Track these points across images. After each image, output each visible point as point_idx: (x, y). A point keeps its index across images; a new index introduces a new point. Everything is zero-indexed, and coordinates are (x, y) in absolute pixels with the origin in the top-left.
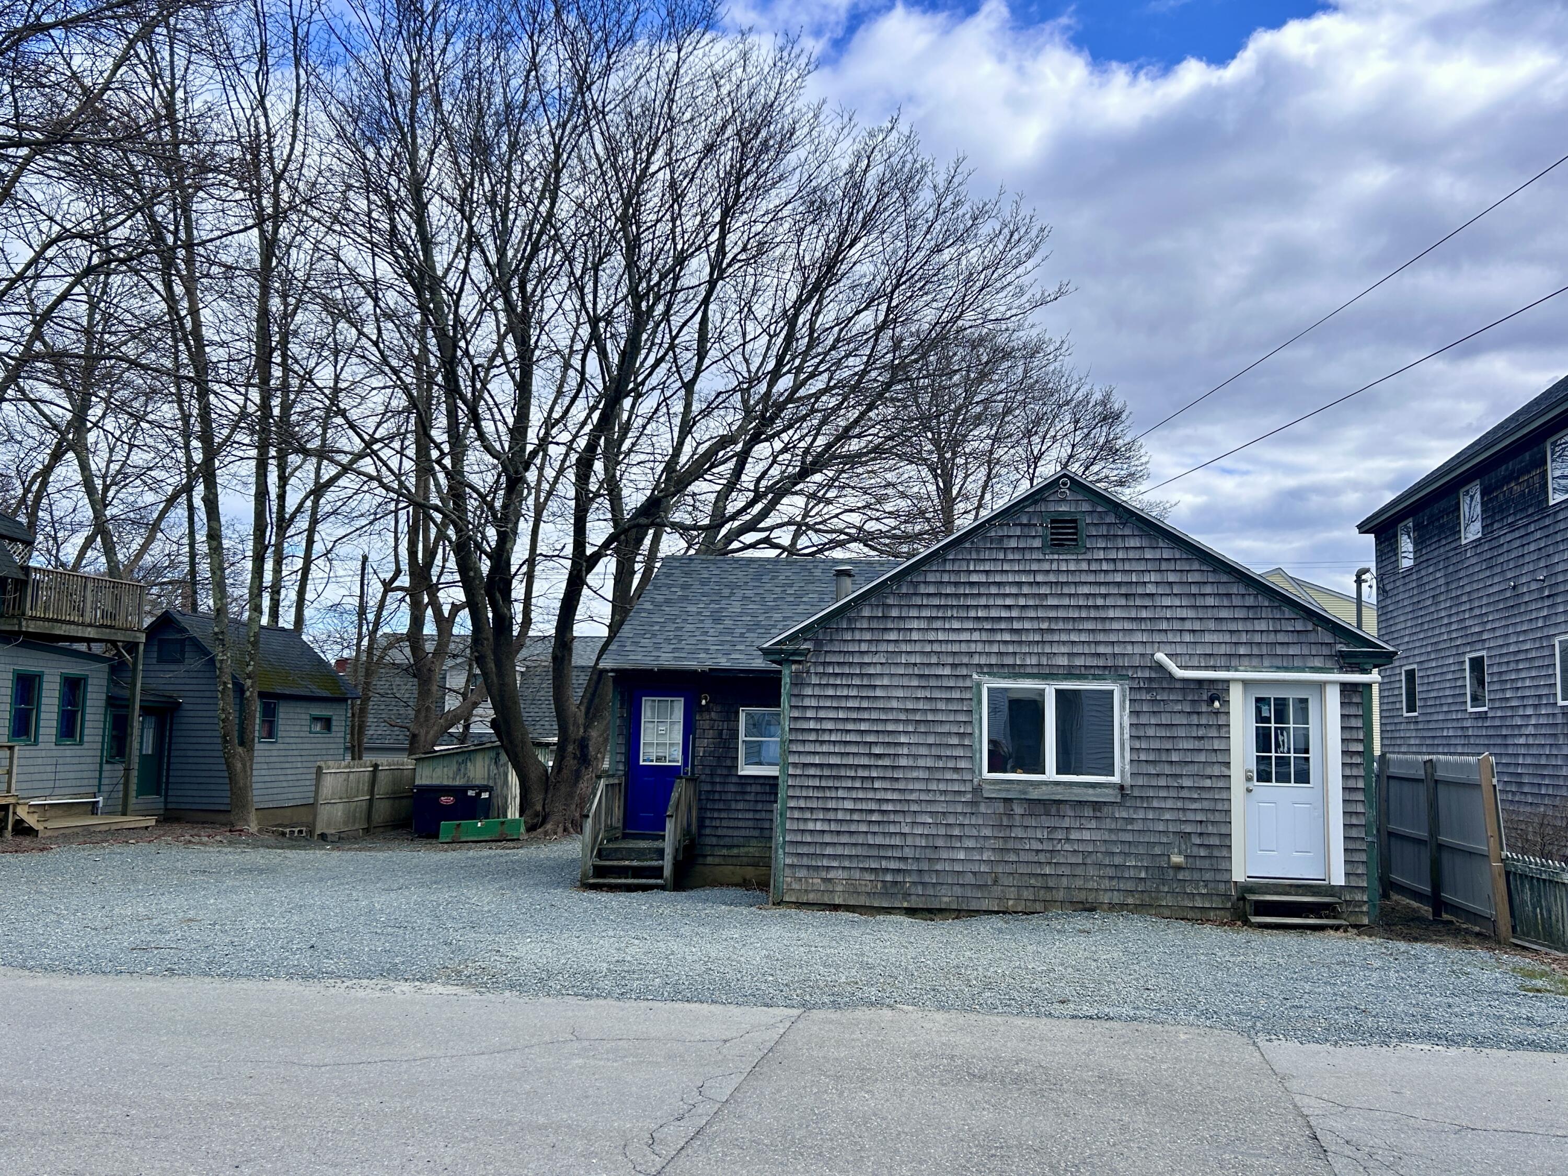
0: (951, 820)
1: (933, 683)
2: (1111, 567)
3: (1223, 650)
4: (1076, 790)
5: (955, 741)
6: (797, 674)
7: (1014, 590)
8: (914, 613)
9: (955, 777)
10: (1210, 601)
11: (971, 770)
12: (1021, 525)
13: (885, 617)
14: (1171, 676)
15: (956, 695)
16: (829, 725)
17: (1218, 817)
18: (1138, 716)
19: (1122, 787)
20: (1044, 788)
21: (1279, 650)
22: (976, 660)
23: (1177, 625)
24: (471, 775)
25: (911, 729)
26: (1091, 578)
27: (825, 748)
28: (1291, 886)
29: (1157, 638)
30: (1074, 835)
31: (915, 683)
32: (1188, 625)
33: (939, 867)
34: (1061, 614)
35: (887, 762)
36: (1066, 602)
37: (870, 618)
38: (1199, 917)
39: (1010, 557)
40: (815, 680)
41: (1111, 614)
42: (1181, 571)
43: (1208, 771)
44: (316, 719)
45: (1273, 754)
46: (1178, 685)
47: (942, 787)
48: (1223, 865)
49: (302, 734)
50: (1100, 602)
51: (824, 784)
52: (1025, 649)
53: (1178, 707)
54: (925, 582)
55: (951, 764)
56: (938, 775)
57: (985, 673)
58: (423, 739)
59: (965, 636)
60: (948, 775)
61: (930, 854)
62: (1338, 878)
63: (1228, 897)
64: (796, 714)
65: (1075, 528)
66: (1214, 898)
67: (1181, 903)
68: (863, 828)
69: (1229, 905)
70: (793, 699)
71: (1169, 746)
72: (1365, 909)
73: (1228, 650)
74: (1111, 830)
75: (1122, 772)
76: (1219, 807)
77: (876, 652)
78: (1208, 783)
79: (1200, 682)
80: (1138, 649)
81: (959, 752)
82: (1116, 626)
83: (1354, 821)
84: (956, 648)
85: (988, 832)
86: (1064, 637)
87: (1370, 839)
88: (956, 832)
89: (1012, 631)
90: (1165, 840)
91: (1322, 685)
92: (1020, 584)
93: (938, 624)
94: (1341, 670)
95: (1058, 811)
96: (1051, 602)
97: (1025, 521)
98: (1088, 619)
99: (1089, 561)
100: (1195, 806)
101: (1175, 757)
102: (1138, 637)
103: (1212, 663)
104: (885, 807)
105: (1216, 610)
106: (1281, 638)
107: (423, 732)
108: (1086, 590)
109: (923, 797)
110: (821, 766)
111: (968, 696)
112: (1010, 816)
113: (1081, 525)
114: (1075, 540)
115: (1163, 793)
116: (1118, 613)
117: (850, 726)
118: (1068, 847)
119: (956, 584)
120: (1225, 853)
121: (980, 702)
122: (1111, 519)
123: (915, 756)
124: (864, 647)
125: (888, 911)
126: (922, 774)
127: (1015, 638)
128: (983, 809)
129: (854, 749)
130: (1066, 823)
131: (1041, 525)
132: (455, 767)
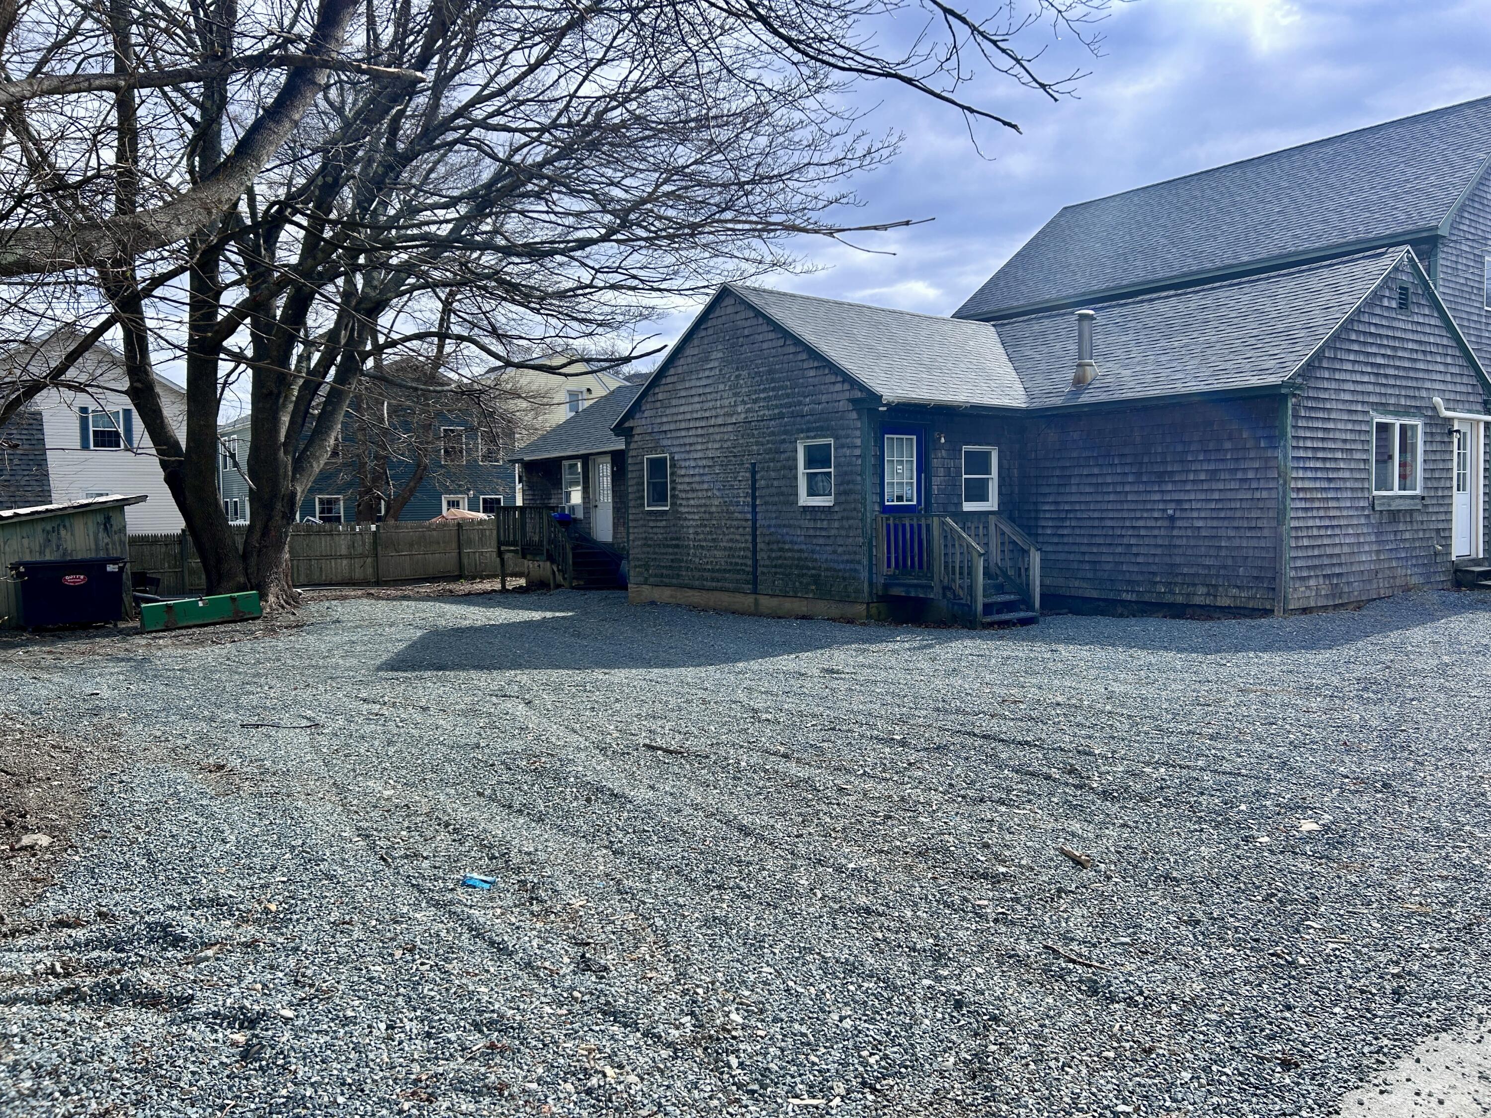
0: (1360, 531)
1: (1354, 417)
2: (1419, 328)
3: (1452, 396)
4: (1405, 502)
5: (1361, 466)
6: (1294, 406)
7: (1386, 342)
8: (1346, 356)
9: (1362, 495)
11: (1369, 489)
12: (1389, 288)
13: (1335, 359)
14: (1439, 415)
15: (1363, 427)
16: (1309, 454)
17: (1448, 517)
18: (1426, 445)
19: (1423, 498)
20: (1396, 501)
21: (1468, 398)
22: (1371, 399)
23: (1440, 377)
25: (1344, 456)
26: (1412, 337)
29: (1433, 386)
30: (1403, 536)
31: (1346, 417)
32: (1443, 377)
33: (1355, 568)
34: (1401, 363)
35: (1334, 485)
36: (1404, 354)
39: (1385, 314)
40: (1304, 413)
41: (1418, 365)
43: (1446, 485)
45: (1461, 472)
46: (1440, 421)
47: (1356, 504)
48: (1450, 550)
50: (1414, 356)
52: (1389, 391)
53: (1439, 438)
54: (1353, 330)
55: (1360, 485)
56: (1355, 495)
57: (1375, 410)
59: (1366, 379)
60: (1359, 494)
61: (1351, 559)
62: (1481, 554)
64: (1294, 443)
65: (1407, 294)
66: (1448, 572)
67: (1437, 580)
68: (1324, 541)
69: (1451, 577)
70: (1293, 430)
71: (1435, 467)
73: (1455, 396)
74: (1415, 531)
75: (1421, 486)
76: (1448, 510)
77: (1330, 389)
78: (1446, 493)
79: (1447, 419)
80: (1427, 394)
81: (1364, 475)
82: (1420, 375)
83: (1486, 515)
84: (1362, 388)
85: (1373, 538)
86: (1403, 383)
88: (1362, 540)
89: (1385, 375)
90: (1433, 535)
92: (1388, 337)
93: (1357, 367)
94: (1484, 412)
95: (1398, 518)
96: (1399, 353)
97: (1390, 285)
98: (1411, 368)
99: (1411, 322)
100: (1442, 509)
101: (1436, 475)
102: (1429, 385)
103: (1451, 406)
104: (1333, 523)
105: (1451, 367)
106: (1470, 389)
108: (1410, 346)
109: (1349, 513)
110: (1305, 489)
111: (1367, 428)
112: (1383, 524)
114: (1407, 304)
115: (1432, 502)
116: (1421, 365)
117: (1318, 455)
118: (1401, 546)
119: (1365, 334)
120: (1450, 542)
121: (1372, 433)
122: (1420, 290)
123: (1346, 479)
124: (1325, 384)
126: (1349, 494)
127: (1386, 382)
128: (1373, 519)
129: (1320, 475)
130: (1401, 527)
131: (1396, 289)
132: (40, 537)
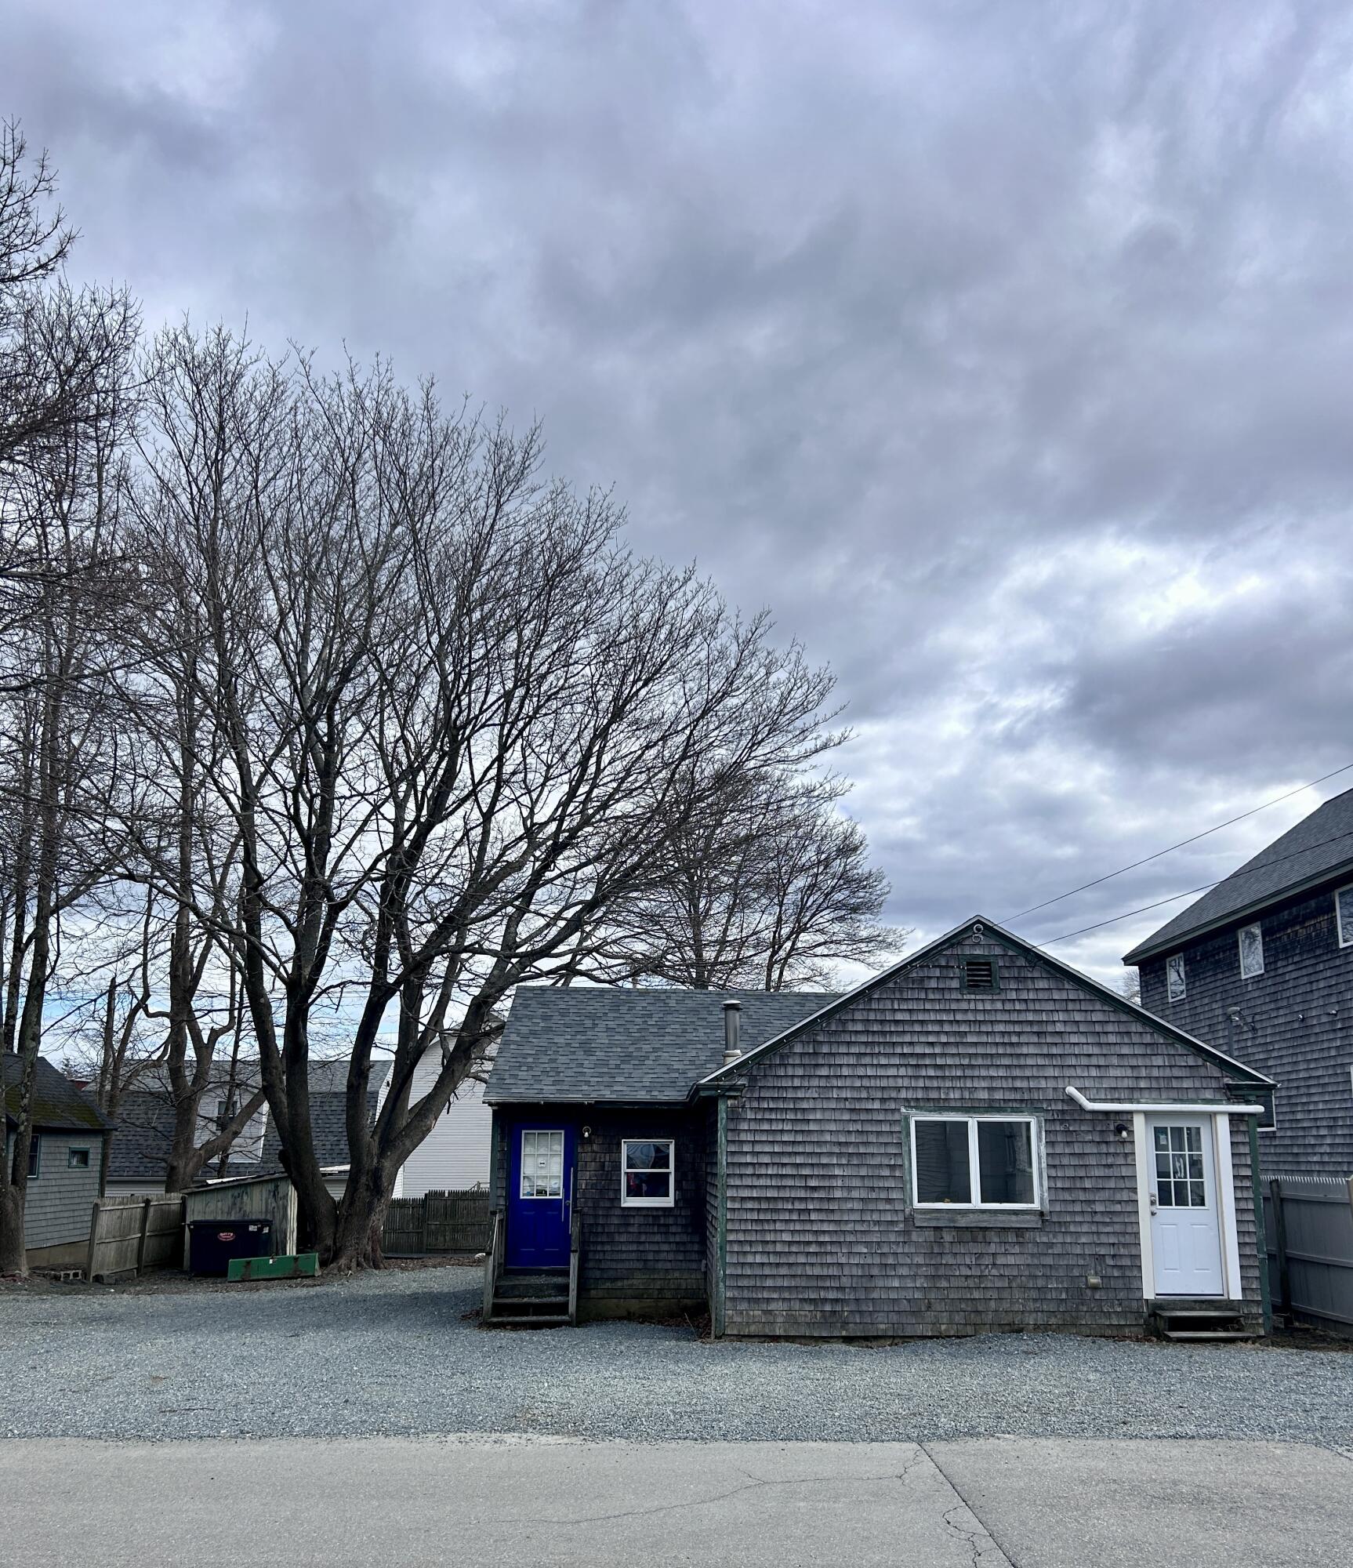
0: (885, 1250)
1: (863, 1117)
2: (1023, 1007)
3: (1126, 1083)
4: (1001, 1217)
5: (886, 1172)
6: (733, 1109)
7: (936, 1028)
8: (843, 1049)
9: (888, 1207)
10: (1112, 1039)
11: (904, 1201)
12: (940, 966)
13: (815, 1054)
14: (1082, 1109)
15: (885, 1128)
16: (766, 1159)
17: (1128, 1239)
18: (1053, 1146)
19: (1042, 1214)
20: (971, 1216)
21: (1175, 1084)
22: (903, 1094)
23: (1084, 1061)
24: (248, 1209)
25: (844, 1161)
26: (1006, 1017)
27: (762, 1182)
28: (1195, 1301)
29: (1068, 1072)
30: (1000, 1261)
31: (846, 1117)
32: (1094, 1061)
33: (875, 1295)
34: (980, 1050)
35: (822, 1194)
36: (984, 1039)
37: (802, 1054)
38: (1116, 1335)
39: (931, 996)
40: (750, 1115)
41: (1025, 1050)
42: (1086, 1011)
43: (1118, 1197)
44: (74, 1153)
45: (1172, 1180)
46: (1088, 1117)
47: (876, 1217)
48: (1135, 1285)
49: (61, 1169)
50: (1014, 1039)
51: (762, 1217)
52: (948, 1084)
53: (1089, 1138)
54: (853, 1020)
55: (883, 1195)
56: (871, 1206)
57: (912, 1107)
58: (182, 1171)
59: (892, 1072)
60: (882, 1206)
61: (866, 1283)
62: (1236, 1294)
63: (1139, 1313)
64: (732, 1148)
65: (989, 970)
66: (1129, 1315)
67: (1099, 1322)
68: (802, 1259)
69: (1142, 1321)
70: (729, 1134)
71: (1082, 1174)
72: (1261, 1321)
73: (1131, 1083)
74: (1033, 1255)
75: (1042, 1199)
76: (1129, 1230)
77: (809, 1087)
78: (1118, 1208)
79: (1107, 1113)
80: (1051, 1084)
81: (891, 1183)
82: (1030, 1062)
83: (1247, 1240)
84: (884, 1083)
85: (920, 1260)
86: (984, 1073)
87: (1261, 1256)
88: (890, 1261)
89: (936, 1066)
90: (1081, 1262)
91: (1211, 1116)
92: (941, 1022)
93: (867, 1060)
94: (1229, 1101)
95: (984, 1237)
96: (970, 1039)
97: (943, 963)
98: (1004, 1055)
99: (1003, 1001)
100: (1108, 1229)
101: (1088, 1184)
102: (1050, 1072)
103: (1117, 1096)
104: (821, 1239)
105: (1117, 1047)
106: (1176, 1072)
107: (182, 1164)
108: (1001, 1028)
109: (858, 1227)
110: (759, 1199)
111: (897, 1129)
112: (941, 1244)
113: (994, 967)
114: (989, 981)
115: (1078, 1219)
116: (1032, 1050)
117: (785, 1160)
118: (994, 1272)
119: (882, 1022)
120: (1135, 1273)
121: (908, 1134)
122: (1021, 962)
123: (850, 1188)
124: (797, 1083)
125: (826, 1339)
126: (857, 1206)
127: (939, 1073)
128: (914, 1237)
129: (790, 1182)
130: (993, 1248)
131: (958, 967)
132: (230, 1201)
